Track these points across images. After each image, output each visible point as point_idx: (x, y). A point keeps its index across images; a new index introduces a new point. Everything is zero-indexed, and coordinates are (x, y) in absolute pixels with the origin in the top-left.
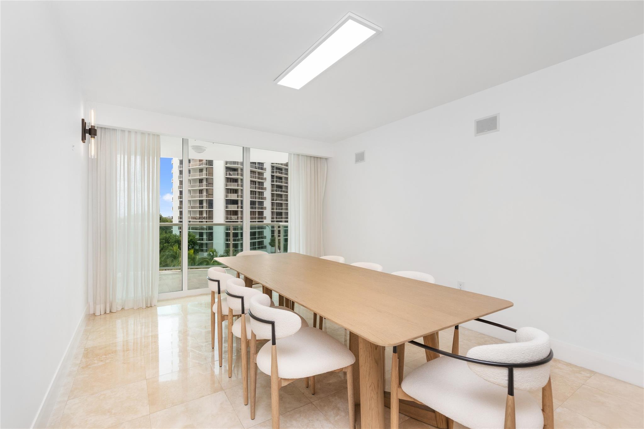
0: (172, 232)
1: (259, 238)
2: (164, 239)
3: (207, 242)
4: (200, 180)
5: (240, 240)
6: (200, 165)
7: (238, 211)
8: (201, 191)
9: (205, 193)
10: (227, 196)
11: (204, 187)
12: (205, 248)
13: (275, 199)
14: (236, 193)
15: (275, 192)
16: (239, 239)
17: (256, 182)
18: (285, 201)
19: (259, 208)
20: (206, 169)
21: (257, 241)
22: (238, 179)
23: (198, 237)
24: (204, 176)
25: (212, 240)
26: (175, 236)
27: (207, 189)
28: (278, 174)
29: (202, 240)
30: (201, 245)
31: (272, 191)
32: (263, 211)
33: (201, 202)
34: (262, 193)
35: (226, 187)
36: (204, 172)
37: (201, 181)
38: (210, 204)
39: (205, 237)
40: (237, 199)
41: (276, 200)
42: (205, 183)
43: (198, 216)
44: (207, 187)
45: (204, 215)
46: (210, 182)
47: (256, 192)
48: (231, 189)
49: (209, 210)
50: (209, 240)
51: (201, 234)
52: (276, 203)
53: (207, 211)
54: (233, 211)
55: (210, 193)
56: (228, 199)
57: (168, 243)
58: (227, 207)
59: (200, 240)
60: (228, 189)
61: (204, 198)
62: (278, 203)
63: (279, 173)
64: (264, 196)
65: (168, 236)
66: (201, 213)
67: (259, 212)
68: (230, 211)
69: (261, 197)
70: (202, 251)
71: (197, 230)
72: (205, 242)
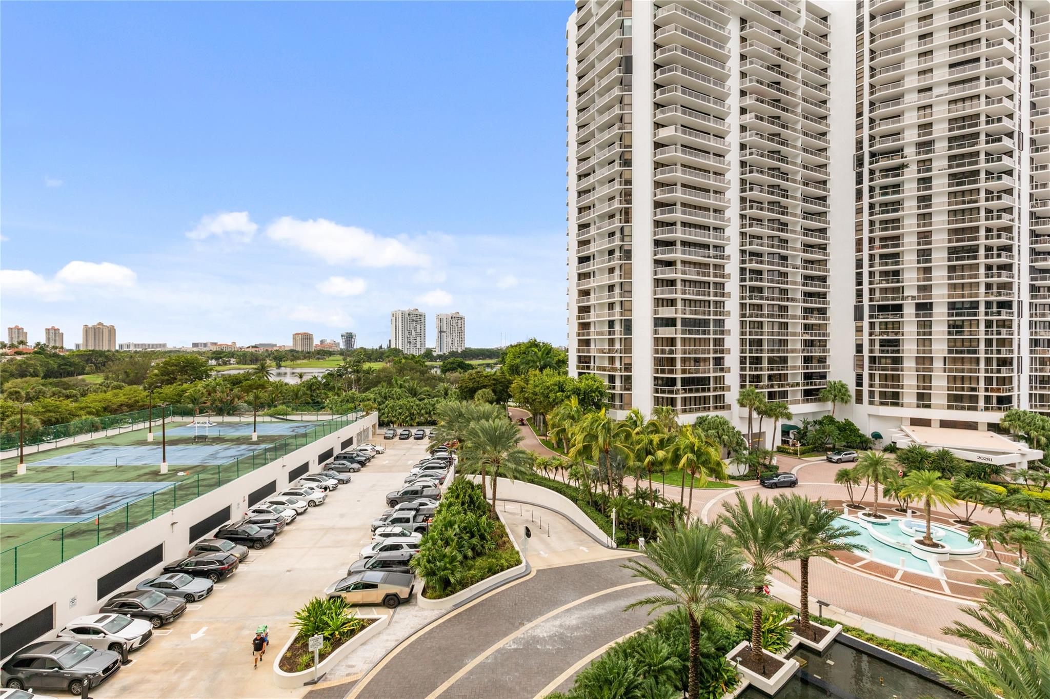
0: (566, 373)
1: (715, 389)
2: (556, 385)
3: (621, 392)
4: (609, 286)
5: (680, 392)
6: (609, 262)
7: (676, 338)
8: (611, 306)
9: (617, 309)
10: (656, 312)
11: (617, 299)
12: (617, 403)
13: (747, 315)
14: (672, 306)
15: (748, 301)
16: (678, 390)
17: (709, 283)
18: (768, 317)
19: (715, 333)
20: (621, 266)
21: (711, 394)
22: (675, 280)
23: (606, 382)
24: (616, 279)
25: (629, 389)
26: (573, 380)
27: (622, 301)
28: (754, 266)
29: (614, 388)
30: (613, 397)
31: (742, 298)
32: (723, 339)
33: (611, 324)
34: (722, 304)
35: (655, 295)
36: (617, 272)
37: (611, 288)
38: (628, 326)
39: (618, 383)
40: (673, 315)
41: (751, 316)
42: (617, 290)
43: (607, 347)
44: (621, 297)
45: (617, 346)
46: (626, 289)
47: (709, 302)
48: (663, 300)
49: (625, 338)
50: (626, 389)
51: (612, 379)
52: (750, 322)
53: (621, 339)
54: (667, 338)
55: (626, 308)
56: (658, 318)
57: (563, 391)
58: (656, 332)
59: (610, 388)
60: (658, 299)
61: (617, 317)
62: (754, 322)
63: (757, 263)
64: (726, 310)
65: (561, 379)
66: (611, 342)
67: (715, 339)
68: (662, 338)
69: (720, 312)
70: (614, 406)
71: (605, 370)
72: (618, 391)
